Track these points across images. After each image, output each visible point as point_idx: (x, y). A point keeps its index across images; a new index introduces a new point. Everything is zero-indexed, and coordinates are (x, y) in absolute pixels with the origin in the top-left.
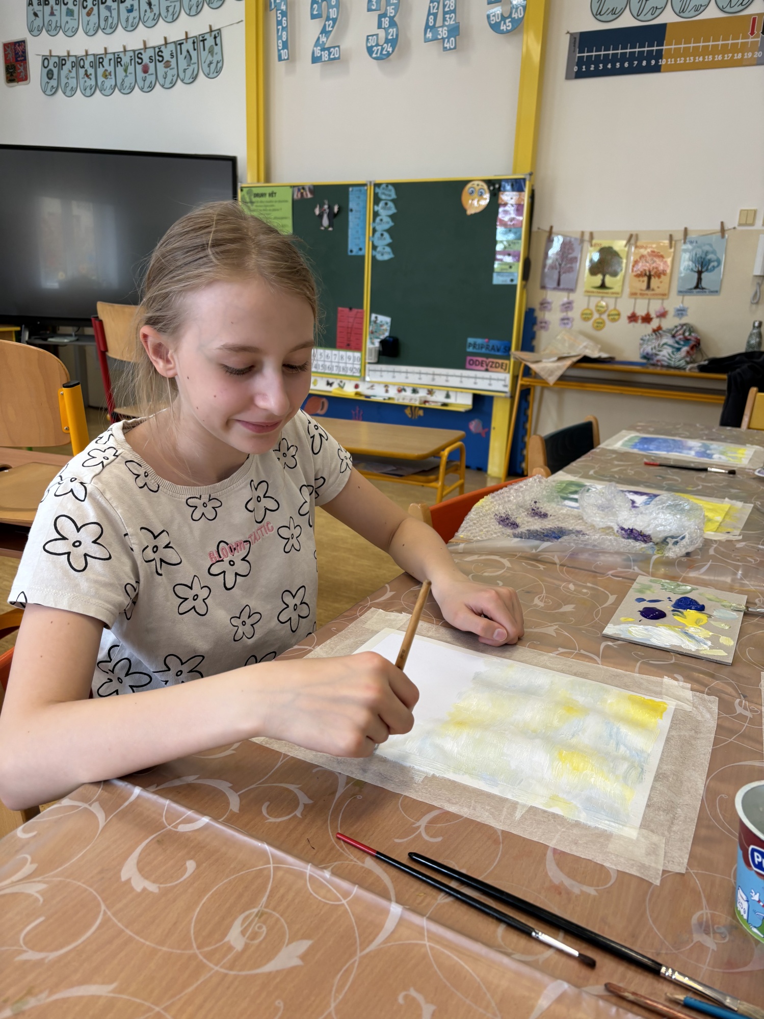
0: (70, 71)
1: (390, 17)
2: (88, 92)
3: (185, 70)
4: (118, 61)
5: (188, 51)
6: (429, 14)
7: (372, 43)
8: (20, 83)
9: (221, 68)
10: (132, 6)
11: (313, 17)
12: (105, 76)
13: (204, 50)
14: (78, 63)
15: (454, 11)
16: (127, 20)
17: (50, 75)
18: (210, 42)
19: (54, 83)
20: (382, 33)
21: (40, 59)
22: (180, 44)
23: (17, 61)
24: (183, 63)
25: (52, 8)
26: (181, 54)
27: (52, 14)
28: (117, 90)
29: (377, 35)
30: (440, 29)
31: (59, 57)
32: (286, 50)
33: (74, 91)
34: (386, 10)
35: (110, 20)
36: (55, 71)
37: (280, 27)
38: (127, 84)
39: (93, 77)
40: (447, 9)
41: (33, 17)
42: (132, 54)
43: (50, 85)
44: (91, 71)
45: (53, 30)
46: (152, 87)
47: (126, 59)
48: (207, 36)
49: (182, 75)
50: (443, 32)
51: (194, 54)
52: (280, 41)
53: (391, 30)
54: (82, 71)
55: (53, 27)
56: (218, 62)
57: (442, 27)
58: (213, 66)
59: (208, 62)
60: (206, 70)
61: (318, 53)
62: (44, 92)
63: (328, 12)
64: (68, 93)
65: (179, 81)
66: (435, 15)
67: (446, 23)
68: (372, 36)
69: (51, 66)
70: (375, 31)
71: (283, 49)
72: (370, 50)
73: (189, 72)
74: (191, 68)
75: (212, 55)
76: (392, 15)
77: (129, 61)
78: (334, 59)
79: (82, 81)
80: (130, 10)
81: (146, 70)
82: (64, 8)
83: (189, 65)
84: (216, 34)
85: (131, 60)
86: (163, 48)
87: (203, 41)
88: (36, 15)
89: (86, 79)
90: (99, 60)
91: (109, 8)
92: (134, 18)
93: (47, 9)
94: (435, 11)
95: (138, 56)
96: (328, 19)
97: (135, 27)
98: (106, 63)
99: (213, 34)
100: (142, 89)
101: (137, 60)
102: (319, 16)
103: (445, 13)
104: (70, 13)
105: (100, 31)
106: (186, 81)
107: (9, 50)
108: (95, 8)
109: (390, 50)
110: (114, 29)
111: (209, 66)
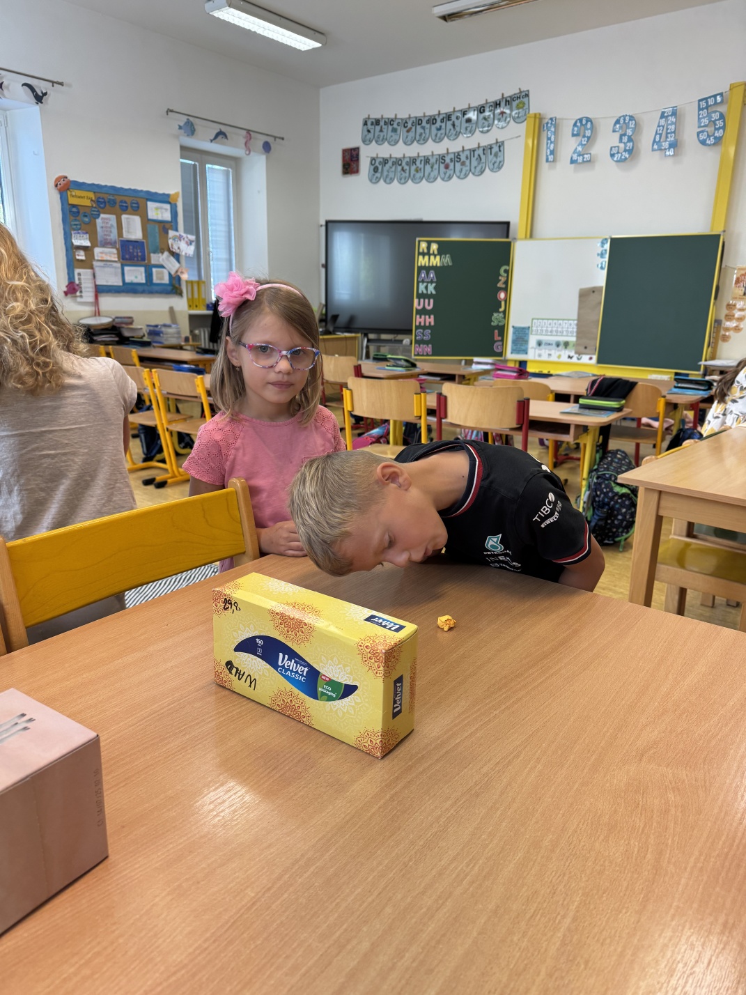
0: (391, 168)
1: (628, 136)
2: (403, 181)
3: (475, 168)
4: (427, 160)
5: (479, 155)
6: (656, 134)
7: (614, 151)
8: (353, 175)
9: (502, 166)
10: (441, 126)
11: (573, 135)
12: (417, 171)
13: (491, 154)
14: (398, 162)
15: (674, 132)
16: (436, 135)
17: (376, 170)
18: (495, 149)
19: (378, 175)
20: (622, 146)
21: (369, 160)
22: (474, 151)
23: (352, 160)
24: (474, 162)
25: (381, 127)
26: (474, 156)
27: (381, 131)
28: (424, 180)
29: (618, 147)
30: (663, 144)
31: (383, 158)
32: (552, 156)
33: (392, 180)
34: (626, 131)
35: (423, 135)
36: (380, 167)
37: (549, 141)
38: (432, 175)
39: (408, 171)
40: (669, 131)
41: (367, 133)
42: (438, 157)
43: (375, 177)
44: (406, 167)
45: (380, 141)
46: (450, 178)
47: (432, 160)
48: (494, 146)
49: (473, 170)
50: (665, 145)
51: (483, 157)
52: (549, 150)
53: (628, 144)
54: (399, 168)
55: (381, 139)
56: (500, 162)
57: (666, 141)
58: (496, 165)
59: (493, 162)
60: (491, 166)
61: (575, 157)
62: (371, 181)
63: (585, 132)
64: (388, 181)
65: (471, 174)
66: (661, 135)
67: (668, 140)
68: (615, 147)
69: (377, 164)
70: (617, 144)
71: (550, 155)
72: (612, 155)
73: (478, 169)
74: (480, 166)
75: (497, 158)
76: (630, 134)
77: (435, 161)
78: (587, 161)
79: (399, 174)
80: (439, 129)
81: (447, 167)
82: (390, 128)
83: (479, 164)
84: (500, 145)
85: (437, 161)
86: (461, 154)
87: (491, 148)
88: (369, 131)
89: (402, 172)
90: (413, 161)
91: (423, 128)
92: (441, 134)
93: (378, 128)
94: (660, 132)
95: (442, 158)
96: (584, 136)
97: (441, 140)
98: (418, 163)
99: (498, 145)
100: (443, 179)
101: (441, 160)
102: (577, 135)
103: (667, 133)
104: (394, 130)
105: (415, 142)
106: (476, 174)
107: (347, 154)
108: (414, 128)
109: (627, 156)
110: (426, 140)
111: (493, 164)
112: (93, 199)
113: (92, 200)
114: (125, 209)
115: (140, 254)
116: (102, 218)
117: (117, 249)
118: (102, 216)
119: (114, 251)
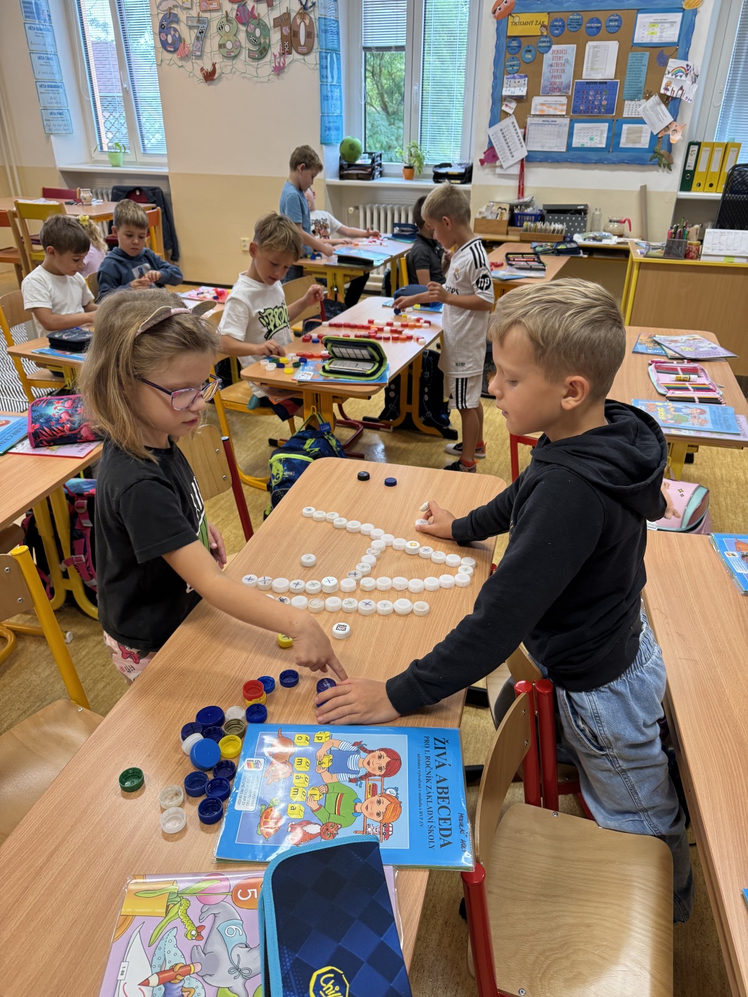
112: (546, 23)
113: (543, 26)
114: (594, 33)
115: (604, 103)
116: (554, 51)
117: (569, 98)
118: (554, 47)
119: (564, 100)
